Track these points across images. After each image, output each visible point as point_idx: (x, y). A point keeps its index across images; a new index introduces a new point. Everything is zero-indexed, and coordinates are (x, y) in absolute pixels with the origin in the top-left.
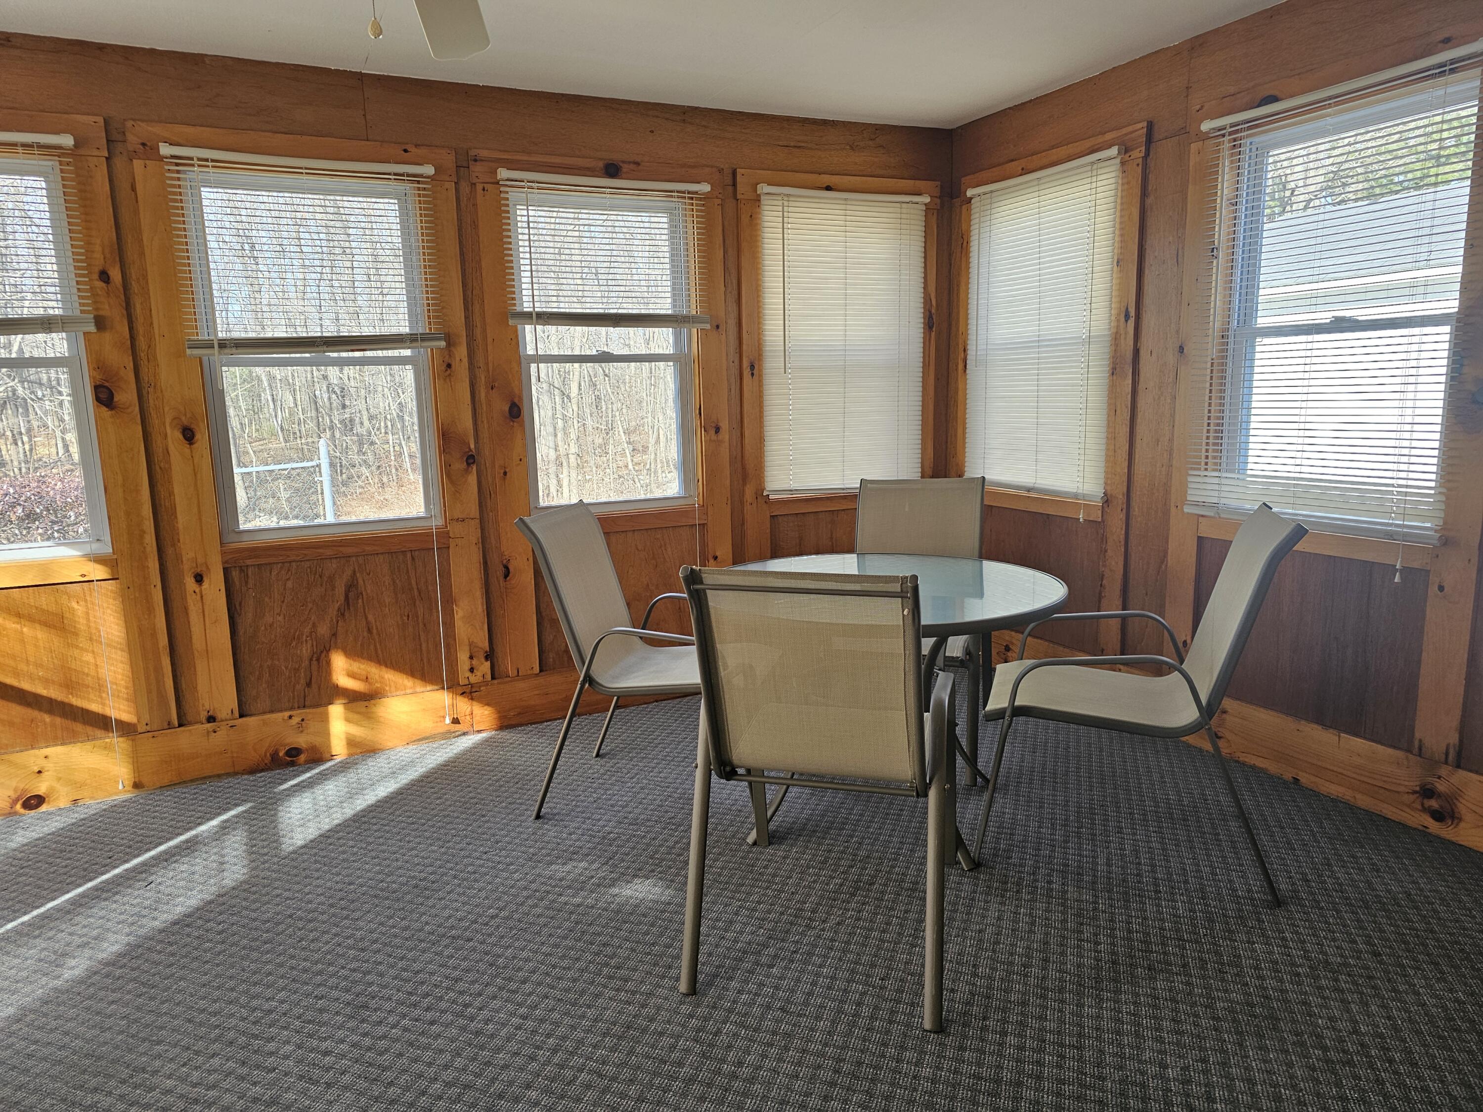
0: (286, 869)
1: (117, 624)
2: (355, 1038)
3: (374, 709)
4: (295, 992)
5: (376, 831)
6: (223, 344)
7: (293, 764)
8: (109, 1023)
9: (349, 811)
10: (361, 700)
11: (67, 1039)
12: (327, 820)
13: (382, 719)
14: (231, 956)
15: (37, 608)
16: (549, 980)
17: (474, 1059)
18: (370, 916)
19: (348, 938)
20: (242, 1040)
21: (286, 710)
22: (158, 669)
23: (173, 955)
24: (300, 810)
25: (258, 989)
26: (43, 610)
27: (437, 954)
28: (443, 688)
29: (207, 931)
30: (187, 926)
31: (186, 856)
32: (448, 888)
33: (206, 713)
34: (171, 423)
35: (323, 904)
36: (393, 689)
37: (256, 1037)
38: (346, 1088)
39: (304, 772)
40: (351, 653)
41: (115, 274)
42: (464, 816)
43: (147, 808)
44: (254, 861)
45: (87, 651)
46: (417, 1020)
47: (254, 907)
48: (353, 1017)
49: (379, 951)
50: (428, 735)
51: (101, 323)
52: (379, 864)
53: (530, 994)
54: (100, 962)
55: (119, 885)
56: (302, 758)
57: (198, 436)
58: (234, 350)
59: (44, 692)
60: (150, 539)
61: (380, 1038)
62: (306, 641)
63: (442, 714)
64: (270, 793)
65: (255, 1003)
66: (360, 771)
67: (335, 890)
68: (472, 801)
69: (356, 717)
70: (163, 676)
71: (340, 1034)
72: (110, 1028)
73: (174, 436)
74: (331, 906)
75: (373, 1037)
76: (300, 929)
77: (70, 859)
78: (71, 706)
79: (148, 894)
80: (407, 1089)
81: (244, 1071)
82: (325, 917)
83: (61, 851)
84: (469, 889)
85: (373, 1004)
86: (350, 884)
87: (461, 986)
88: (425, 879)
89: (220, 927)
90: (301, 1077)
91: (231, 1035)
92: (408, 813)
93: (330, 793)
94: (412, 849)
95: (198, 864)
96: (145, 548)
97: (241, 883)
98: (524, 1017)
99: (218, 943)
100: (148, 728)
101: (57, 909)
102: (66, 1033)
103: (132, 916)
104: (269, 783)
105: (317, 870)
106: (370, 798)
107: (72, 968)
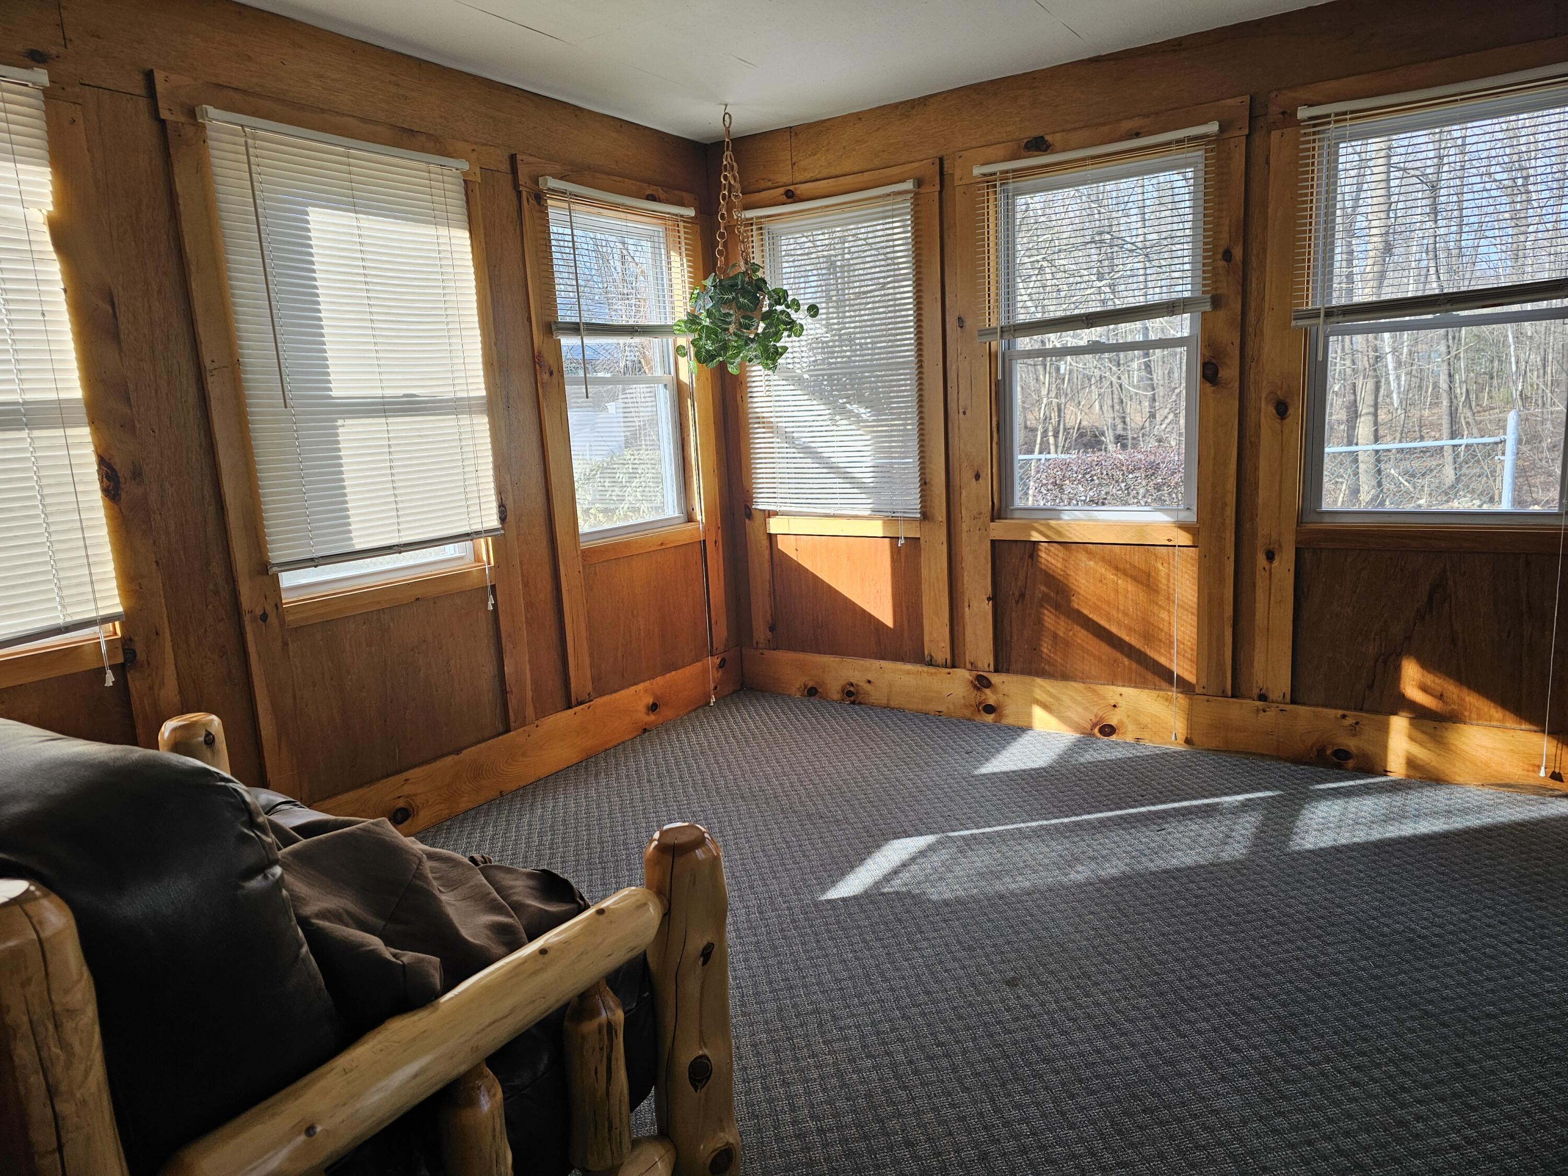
0: (1282, 866)
1: (1192, 589)
2: (1269, 1052)
3: (1446, 734)
4: (1235, 981)
5: (1394, 865)
6: (1330, 313)
7: (1340, 767)
8: (1083, 927)
9: (1376, 834)
10: (1430, 719)
11: (1051, 924)
12: (1347, 835)
13: (1453, 748)
14: (1197, 921)
15: (1130, 564)
16: (1525, 1120)
17: (1384, 1146)
18: (1341, 947)
19: (1310, 957)
20: (1171, 997)
21: (1340, 708)
22: (1220, 638)
23: (1151, 897)
24: (1325, 815)
25: (1204, 961)
26: (1135, 567)
27: (1397, 1019)
28: (1544, 732)
29: (1187, 890)
30: (1174, 878)
31: (1200, 818)
32: (1449, 959)
33: (1258, 691)
34: (1266, 398)
35: (1302, 913)
36: (1474, 716)
37: (1183, 1000)
38: (1238, 1090)
39: (1348, 779)
40: (1426, 664)
41: (1238, 253)
42: (1513, 890)
43: (1190, 764)
44: (1257, 846)
45: (1164, 609)
46: (1339, 1072)
47: (1236, 887)
48: (1277, 1032)
49: (1335, 985)
50: (1512, 782)
51: (1217, 302)
52: (1380, 901)
53: (1492, 1122)
54: (1098, 877)
55: (1138, 821)
56: (1351, 763)
57: (1291, 411)
58: (1341, 318)
59: (1127, 639)
60: (1230, 512)
61: (1294, 1067)
62: (1374, 639)
63: (1537, 762)
64: (1303, 788)
65: (1196, 971)
66: (1410, 797)
67: (1320, 906)
68: (1535, 877)
69: (1420, 736)
70: (1224, 645)
71: (1257, 1040)
72: (1082, 932)
73: (1267, 410)
74: (1309, 919)
75: (1286, 1062)
76: (1267, 927)
77: (1113, 785)
78: (1146, 655)
79: (1157, 838)
80: (1296, 1128)
81: (1161, 1023)
82: (1296, 927)
83: (1111, 777)
84: (1475, 972)
85: (1302, 1031)
86: (1339, 906)
87: (1408, 1066)
88: (1425, 937)
89: (1200, 891)
90: (1203, 1057)
91: (1165, 987)
92: (1443, 861)
93: (1365, 808)
94: (1427, 900)
95: (1207, 829)
96: (1225, 520)
97: (1236, 860)
98: (1469, 1141)
99: (1191, 904)
100: (1204, 691)
101: (1088, 822)
102: (1053, 920)
103: (1137, 851)
104: (1308, 778)
105: (1312, 879)
106: (1407, 829)
107: (1078, 872)
